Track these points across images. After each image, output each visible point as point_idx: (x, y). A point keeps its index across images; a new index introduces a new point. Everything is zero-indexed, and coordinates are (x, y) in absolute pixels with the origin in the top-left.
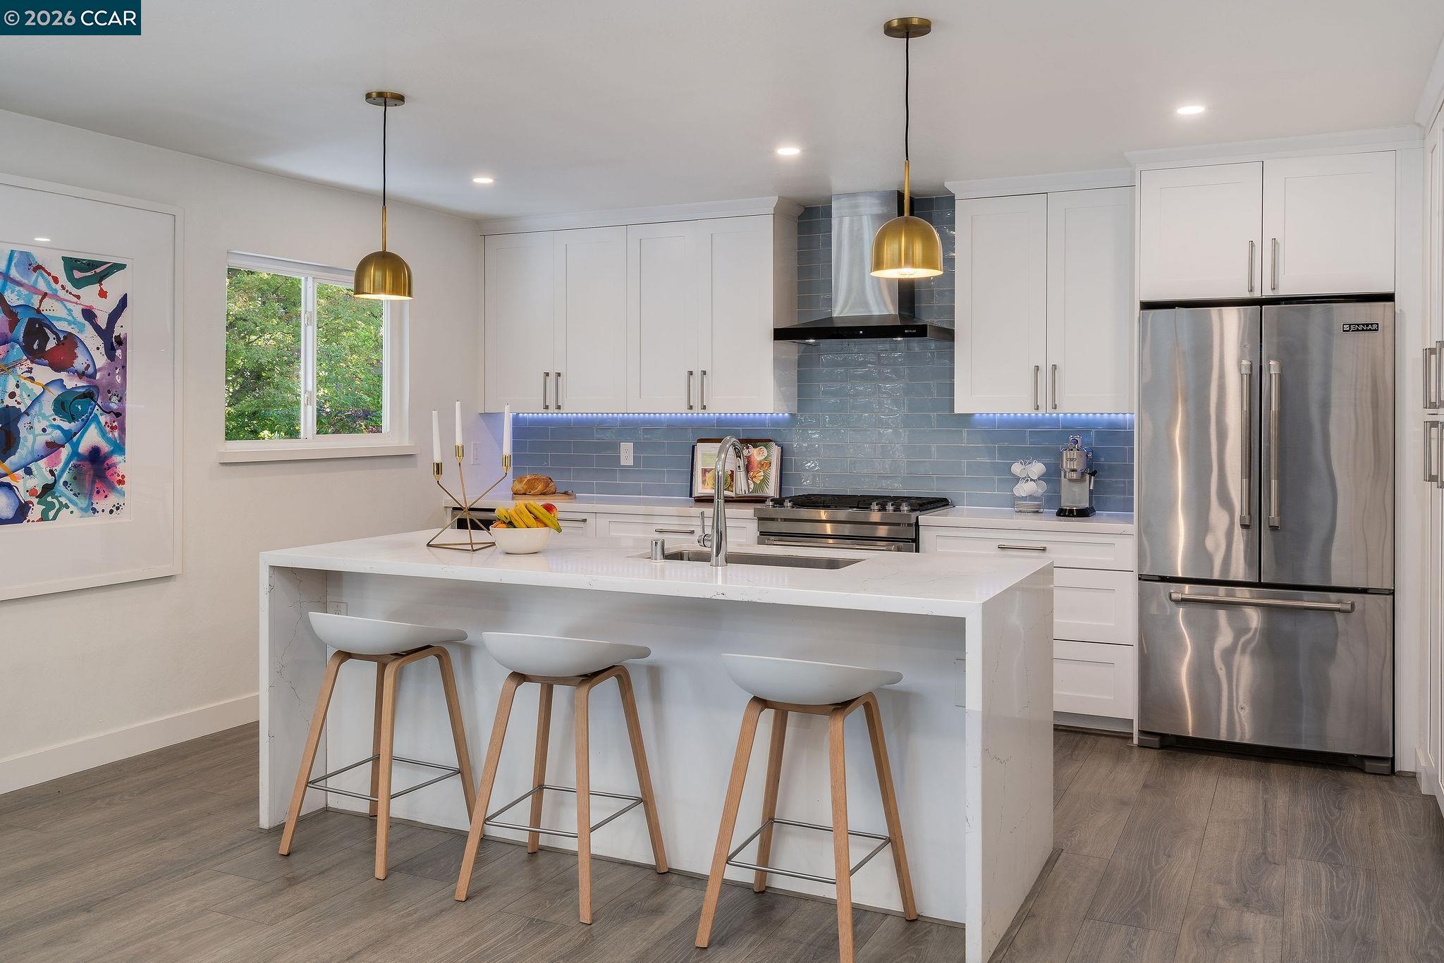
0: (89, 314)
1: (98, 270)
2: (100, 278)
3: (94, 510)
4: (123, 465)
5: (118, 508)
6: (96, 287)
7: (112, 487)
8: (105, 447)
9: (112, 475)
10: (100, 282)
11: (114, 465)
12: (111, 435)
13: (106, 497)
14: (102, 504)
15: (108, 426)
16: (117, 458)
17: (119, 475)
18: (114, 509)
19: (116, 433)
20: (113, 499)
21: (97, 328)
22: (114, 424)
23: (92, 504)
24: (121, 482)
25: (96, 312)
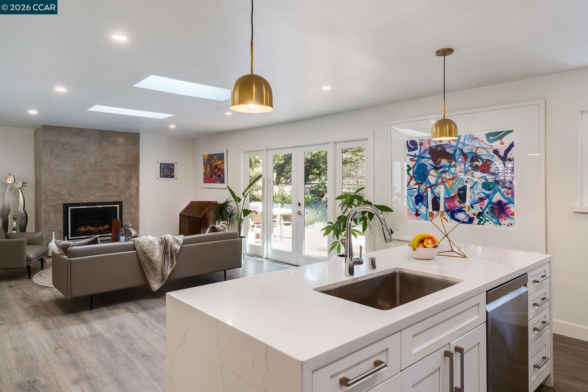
0: (496, 152)
1: (500, 135)
2: (501, 138)
3: (500, 224)
4: (512, 208)
5: (511, 225)
6: (500, 141)
7: (507, 216)
8: (504, 201)
9: (508, 211)
10: (501, 139)
11: (509, 208)
12: (507, 196)
13: (505, 219)
14: (502, 222)
15: (505, 193)
16: (510, 205)
17: (511, 212)
18: (510, 225)
19: (510, 196)
20: (508, 221)
21: (500, 156)
22: (508, 192)
23: (499, 221)
24: (513, 214)
25: (499, 150)
